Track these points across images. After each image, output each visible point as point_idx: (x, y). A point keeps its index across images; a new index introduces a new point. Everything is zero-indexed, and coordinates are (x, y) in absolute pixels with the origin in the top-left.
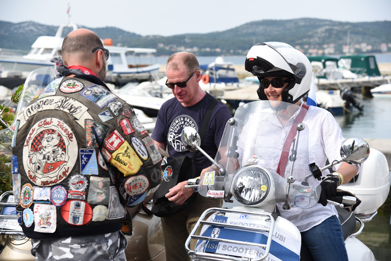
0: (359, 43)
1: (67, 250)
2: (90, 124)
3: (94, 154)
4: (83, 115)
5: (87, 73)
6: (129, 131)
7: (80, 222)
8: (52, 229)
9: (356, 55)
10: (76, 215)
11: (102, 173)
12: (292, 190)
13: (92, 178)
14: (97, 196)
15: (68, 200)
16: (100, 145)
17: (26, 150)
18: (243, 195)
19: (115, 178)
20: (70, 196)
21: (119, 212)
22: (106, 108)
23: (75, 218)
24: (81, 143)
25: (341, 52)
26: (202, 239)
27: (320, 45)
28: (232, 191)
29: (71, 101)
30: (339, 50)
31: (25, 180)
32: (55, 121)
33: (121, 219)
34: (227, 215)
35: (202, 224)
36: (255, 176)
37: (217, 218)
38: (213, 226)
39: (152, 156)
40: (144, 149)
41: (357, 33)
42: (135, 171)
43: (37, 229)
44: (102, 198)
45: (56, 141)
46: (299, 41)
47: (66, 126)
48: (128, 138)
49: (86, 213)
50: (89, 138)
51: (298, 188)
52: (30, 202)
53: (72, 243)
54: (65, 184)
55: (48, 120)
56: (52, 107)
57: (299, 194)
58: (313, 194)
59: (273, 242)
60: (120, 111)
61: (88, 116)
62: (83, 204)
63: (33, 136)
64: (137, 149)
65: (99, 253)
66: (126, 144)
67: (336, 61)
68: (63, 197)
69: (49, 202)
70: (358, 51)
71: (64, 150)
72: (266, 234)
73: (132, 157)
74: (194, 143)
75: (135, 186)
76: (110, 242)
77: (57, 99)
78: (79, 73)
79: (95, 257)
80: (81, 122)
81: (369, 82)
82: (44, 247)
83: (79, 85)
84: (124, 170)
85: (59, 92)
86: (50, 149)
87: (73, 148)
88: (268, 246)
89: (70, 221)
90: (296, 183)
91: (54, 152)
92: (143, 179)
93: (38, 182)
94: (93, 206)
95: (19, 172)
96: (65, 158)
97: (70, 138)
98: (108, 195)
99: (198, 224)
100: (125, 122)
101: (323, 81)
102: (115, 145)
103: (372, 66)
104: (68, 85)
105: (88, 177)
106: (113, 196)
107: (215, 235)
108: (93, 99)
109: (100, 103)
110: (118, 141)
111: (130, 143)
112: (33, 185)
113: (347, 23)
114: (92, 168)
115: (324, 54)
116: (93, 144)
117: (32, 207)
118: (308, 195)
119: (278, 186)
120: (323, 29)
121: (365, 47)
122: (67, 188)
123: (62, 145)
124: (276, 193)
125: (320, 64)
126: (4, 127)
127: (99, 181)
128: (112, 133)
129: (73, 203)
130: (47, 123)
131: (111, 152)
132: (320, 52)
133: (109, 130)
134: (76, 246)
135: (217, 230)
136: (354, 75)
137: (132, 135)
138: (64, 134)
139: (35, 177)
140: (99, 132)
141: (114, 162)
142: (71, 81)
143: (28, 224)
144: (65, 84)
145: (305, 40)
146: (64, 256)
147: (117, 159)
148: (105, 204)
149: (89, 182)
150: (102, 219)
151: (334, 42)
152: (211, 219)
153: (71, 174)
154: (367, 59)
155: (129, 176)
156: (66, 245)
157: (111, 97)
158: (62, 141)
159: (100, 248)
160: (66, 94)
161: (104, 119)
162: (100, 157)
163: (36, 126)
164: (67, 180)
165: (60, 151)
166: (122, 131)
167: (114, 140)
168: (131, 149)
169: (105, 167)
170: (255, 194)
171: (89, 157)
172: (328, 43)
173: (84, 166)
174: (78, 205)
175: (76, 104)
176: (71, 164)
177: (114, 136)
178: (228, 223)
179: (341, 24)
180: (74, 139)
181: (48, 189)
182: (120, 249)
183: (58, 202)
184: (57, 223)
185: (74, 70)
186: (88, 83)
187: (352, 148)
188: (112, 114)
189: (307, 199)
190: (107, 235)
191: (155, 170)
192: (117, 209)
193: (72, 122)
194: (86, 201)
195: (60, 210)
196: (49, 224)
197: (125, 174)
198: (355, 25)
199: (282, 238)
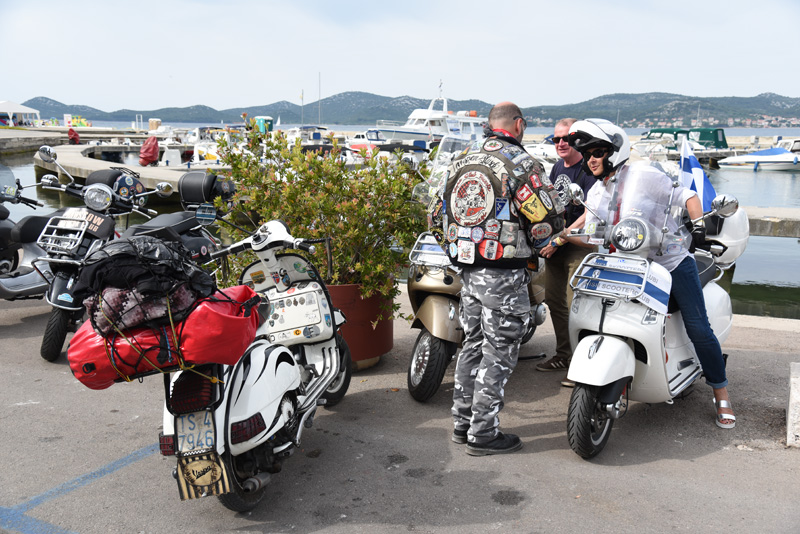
0: (707, 117)
1: (481, 278)
2: (506, 178)
3: (507, 203)
4: (500, 170)
5: (507, 135)
6: (538, 185)
7: (493, 258)
8: (471, 261)
9: (703, 128)
10: (490, 251)
11: (513, 219)
12: (665, 239)
13: (504, 223)
14: (508, 238)
15: (484, 239)
16: (513, 196)
17: (454, 196)
18: (621, 243)
19: (524, 224)
20: (486, 236)
21: (526, 252)
22: (519, 165)
23: (489, 254)
24: (497, 193)
25: (690, 126)
26: (583, 278)
27: (669, 119)
28: (611, 239)
29: (492, 158)
30: (687, 123)
31: (451, 220)
32: (478, 174)
33: (527, 259)
34: (606, 259)
35: (584, 265)
36: (632, 226)
37: (597, 261)
38: (594, 268)
39: (556, 207)
40: (549, 200)
41: (706, 108)
42: (540, 219)
43: (460, 260)
44: (512, 239)
45: (478, 191)
46: (650, 115)
47: (486, 178)
48: (537, 191)
49: (498, 251)
50: (504, 189)
51: (670, 238)
52: (455, 238)
53: (486, 273)
54: (482, 226)
55: (473, 173)
56: (477, 162)
57: (671, 242)
58: (684, 243)
59: (647, 283)
60: (531, 168)
61: (504, 171)
62: (496, 243)
63: (460, 186)
64: (544, 200)
65: (506, 284)
66: (534, 196)
67: (687, 133)
68: (481, 236)
69: (469, 239)
70: (705, 124)
71: (483, 198)
72: (641, 276)
73: (539, 207)
74: (578, 198)
75: (540, 232)
76: (516, 277)
77: (482, 155)
78: (501, 135)
79: (502, 287)
80: (499, 176)
81: (717, 154)
82: (465, 274)
83: (499, 145)
84: (532, 217)
85: (483, 150)
86: (473, 197)
87: (490, 196)
88: (643, 286)
89: (485, 256)
90: (669, 233)
91: (475, 199)
92: (547, 226)
93: (462, 223)
94: (504, 245)
95: (446, 213)
96: (483, 205)
97: (489, 188)
98: (516, 237)
99: (581, 265)
100: (534, 177)
101: (673, 152)
102: (525, 196)
103: (720, 139)
104: (490, 145)
105: (501, 222)
106: (521, 238)
107: (596, 275)
108: (509, 156)
109: (515, 161)
110: (528, 193)
111: (538, 195)
112: (458, 225)
113: (697, 99)
114: (505, 214)
115: (672, 126)
116: (507, 194)
117: (456, 242)
118: (680, 243)
119: (653, 236)
120: (673, 103)
121: (712, 121)
122: (484, 230)
123: (482, 194)
124: (651, 242)
125: (672, 136)
126: (423, 181)
127: (510, 225)
128: (523, 186)
129: (488, 242)
130: (472, 176)
131: (521, 202)
132: (669, 125)
133: (521, 182)
134: (488, 276)
135: (597, 272)
136: (703, 147)
137: (540, 189)
138: (484, 185)
139: (460, 218)
140: (512, 185)
141: (523, 210)
142: (493, 142)
143: (453, 255)
144: (488, 143)
145: (655, 113)
146: (479, 283)
147: (526, 208)
148: (514, 244)
149: (502, 226)
150: (511, 256)
151: (684, 116)
152: (593, 262)
153: (488, 218)
154: (716, 132)
155: (535, 223)
156: (481, 275)
157: (525, 155)
158: (482, 191)
159: (507, 280)
160: (489, 153)
161: (517, 174)
162: (512, 206)
163: (463, 177)
164: (484, 223)
165: (481, 199)
166: (531, 185)
167: (524, 192)
168: (538, 201)
169: (515, 214)
170: (632, 242)
171: (503, 205)
172: (677, 117)
173: (498, 212)
174: (492, 244)
175: (496, 160)
176: (488, 210)
177: (525, 189)
178: (608, 266)
179: (690, 98)
180: (492, 189)
181: (469, 229)
182: (524, 283)
183: (477, 240)
184: (476, 257)
185: (496, 133)
186: (506, 144)
187: (722, 203)
188: (524, 170)
189: (678, 247)
190: (514, 271)
191: (558, 219)
192: (524, 250)
193: (492, 176)
194: (498, 241)
195: (478, 247)
196: (469, 257)
197: (532, 221)
198: (704, 101)
199: (655, 280)
